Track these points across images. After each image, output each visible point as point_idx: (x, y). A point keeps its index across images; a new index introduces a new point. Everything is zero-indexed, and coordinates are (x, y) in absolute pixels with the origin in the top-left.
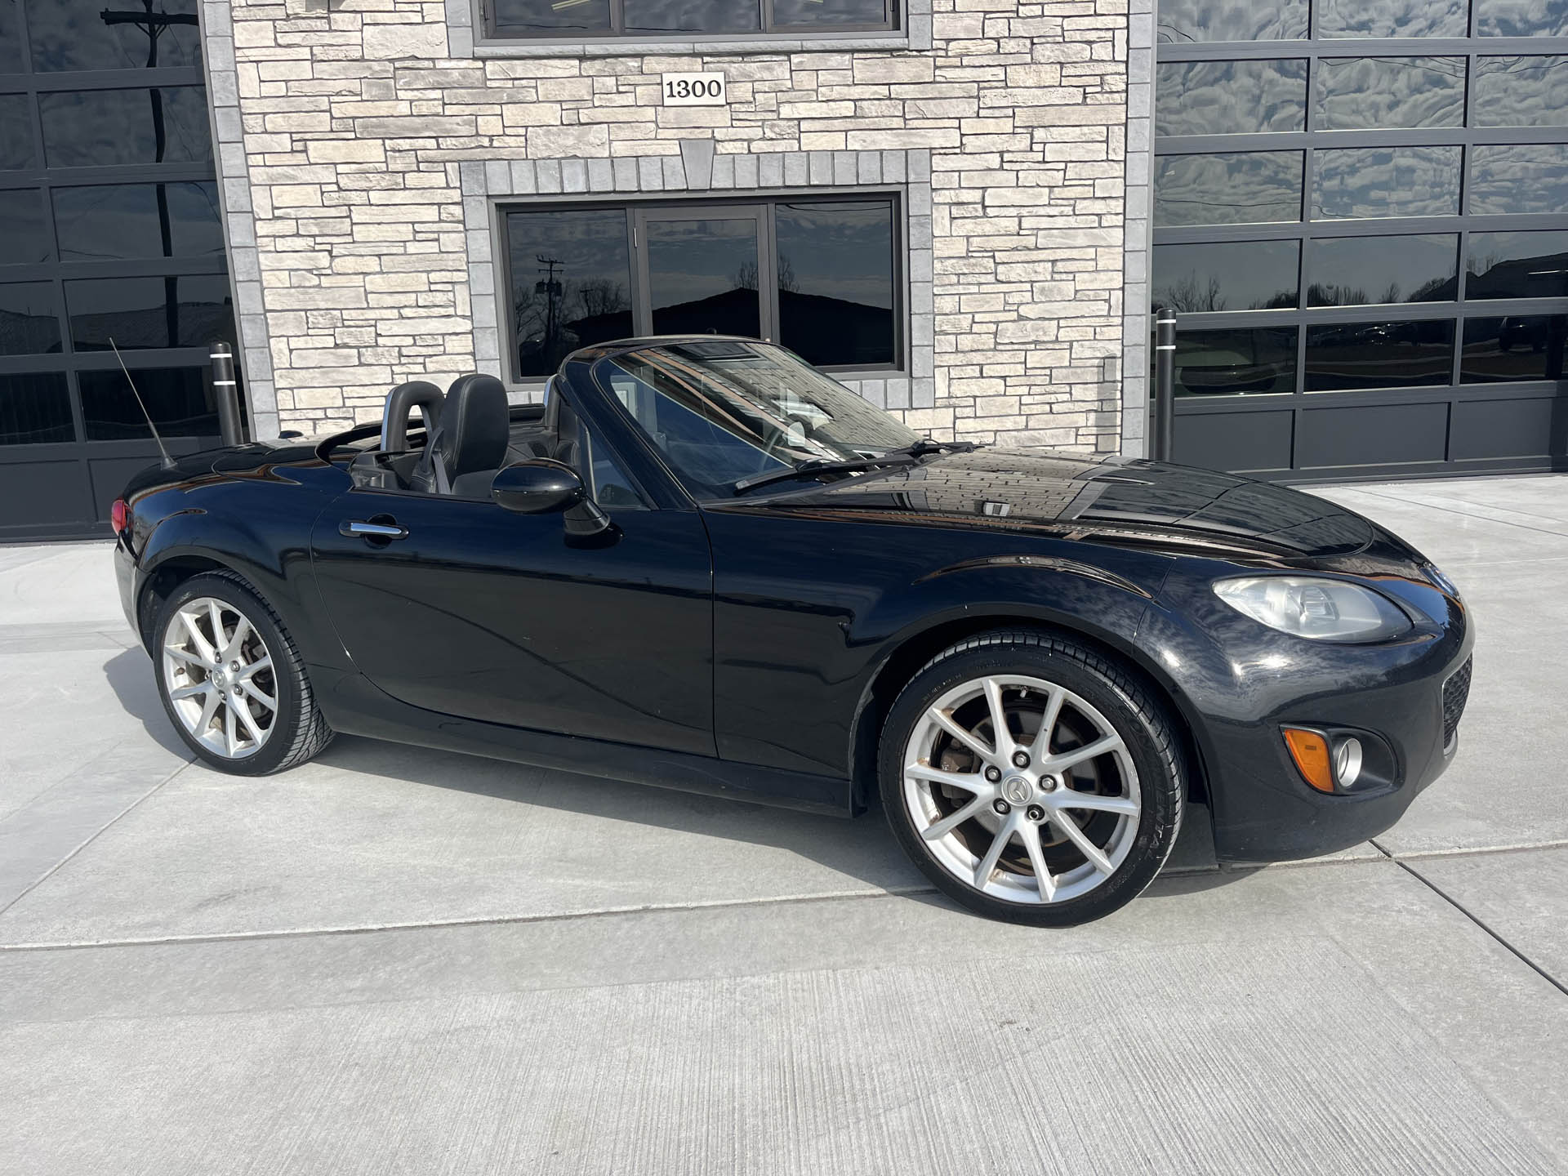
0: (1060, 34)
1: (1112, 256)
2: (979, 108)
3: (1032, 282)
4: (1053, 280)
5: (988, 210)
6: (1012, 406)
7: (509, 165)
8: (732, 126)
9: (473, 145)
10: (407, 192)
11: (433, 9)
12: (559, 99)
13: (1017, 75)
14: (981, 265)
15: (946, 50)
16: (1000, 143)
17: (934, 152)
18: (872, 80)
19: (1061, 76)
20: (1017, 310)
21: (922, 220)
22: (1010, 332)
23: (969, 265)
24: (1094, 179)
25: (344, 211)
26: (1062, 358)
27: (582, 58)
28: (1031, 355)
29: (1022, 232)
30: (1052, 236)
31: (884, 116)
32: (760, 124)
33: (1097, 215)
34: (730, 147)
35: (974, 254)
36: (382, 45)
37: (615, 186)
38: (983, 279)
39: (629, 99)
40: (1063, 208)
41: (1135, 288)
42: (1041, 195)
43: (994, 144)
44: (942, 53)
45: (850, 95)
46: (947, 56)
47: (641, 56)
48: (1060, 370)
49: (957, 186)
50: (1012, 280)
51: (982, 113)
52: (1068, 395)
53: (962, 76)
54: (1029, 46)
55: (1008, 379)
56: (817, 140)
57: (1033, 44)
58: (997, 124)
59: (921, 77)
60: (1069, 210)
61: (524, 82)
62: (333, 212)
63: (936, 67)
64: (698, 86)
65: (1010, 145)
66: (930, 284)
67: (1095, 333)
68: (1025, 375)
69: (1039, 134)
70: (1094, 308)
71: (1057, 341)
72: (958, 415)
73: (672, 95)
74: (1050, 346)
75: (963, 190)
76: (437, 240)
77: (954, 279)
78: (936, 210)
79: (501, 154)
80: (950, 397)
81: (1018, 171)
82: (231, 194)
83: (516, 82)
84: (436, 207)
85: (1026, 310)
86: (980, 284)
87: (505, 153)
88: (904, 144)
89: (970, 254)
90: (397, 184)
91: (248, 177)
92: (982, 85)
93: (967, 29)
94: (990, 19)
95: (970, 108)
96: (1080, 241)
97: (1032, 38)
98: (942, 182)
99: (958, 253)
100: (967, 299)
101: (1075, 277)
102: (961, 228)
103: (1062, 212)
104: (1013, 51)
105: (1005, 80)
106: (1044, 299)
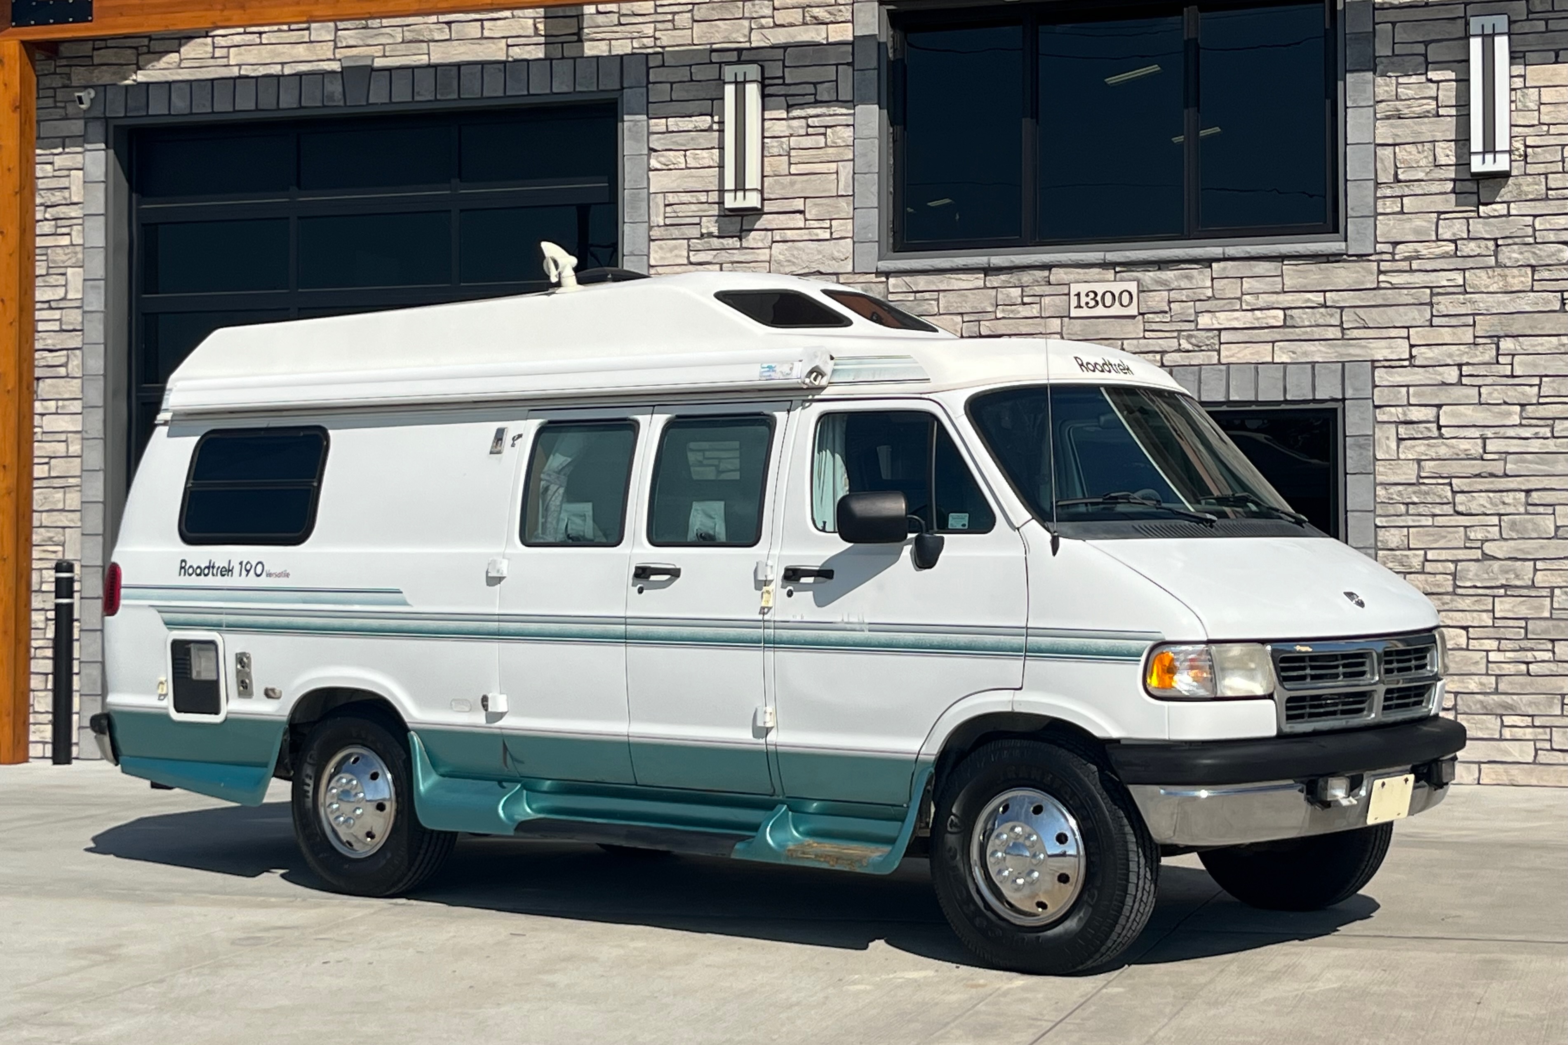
0: (1530, 233)
2: (1432, 316)
3: (1500, 515)
4: (1527, 513)
5: (1443, 430)
6: (1477, 663)
8: (1145, 338)
11: (842, 225)
12: (960, 311)
13: (1479, 279)
14: (1434, 494)
15: (1393, 254)
16: (1458, 354)
17: (1377, 364)
18: (1305, 287)
19: (1533, 280)
20: (1481, 548)
21: (1361, 440)
22: (1472, 573)
23: (1420, 492)
26: (1541, 608)
27: (988, 271)
28: (1501, 602)
29: (1486, 456)
30: (1525, 461)
31: (1318, 326)
32: (1175, 334)
35: (1426, 481)
36: (789, 261)
38: (1437, 510)
39: (1034, 311)
40: (1537, 429)
42: (1510, 414)
43: (1450, 355)
44: (1388, 257)
45: (1278, 303)
46: (1394, 260)
47: (1048, 267)
48: (1537, 622)
49: (1406, 403)
50: (1474, 512)
51: (1436, 321)
52: (1550, 654)
53: (1410, 281)
54: (1493, 248)
55: (1470, 629)
56: (1239, 352)
57: (1497, 246)
58: (1454, 333)
59: (1363, 283)
60: (1546, 432)
61: (927, 295)
63: (1380, 272)
64: (1108, 297)
65: (1471, 357)
66: (1372, 514)
68: (1493, 626)
71: (1533, 586)
73: (1079, 306)
74: (1525, 592)
75: (1411, 408)
77: (1402, 508)
78: (1380, 429)
81: (1480, 386)
83: (918, 295)
85: (1493, 548)
86: (1434, 516)
88: (1341, 355)
89: (1421, 481)
92: (1436, 290)
93: (1416, 231)
94: (1445, 219)
95: (1421, 315)
96: (1561, 468)
97: (1496, 240)
98: (1387, 398)
99: (1406, 479)
100: (1418, 532)
101: (1554, 510)
102: (1412, 450)
103: (1537, 433)
104: (1471, 254)
105: (1464, 285)
106: (1515, 536)
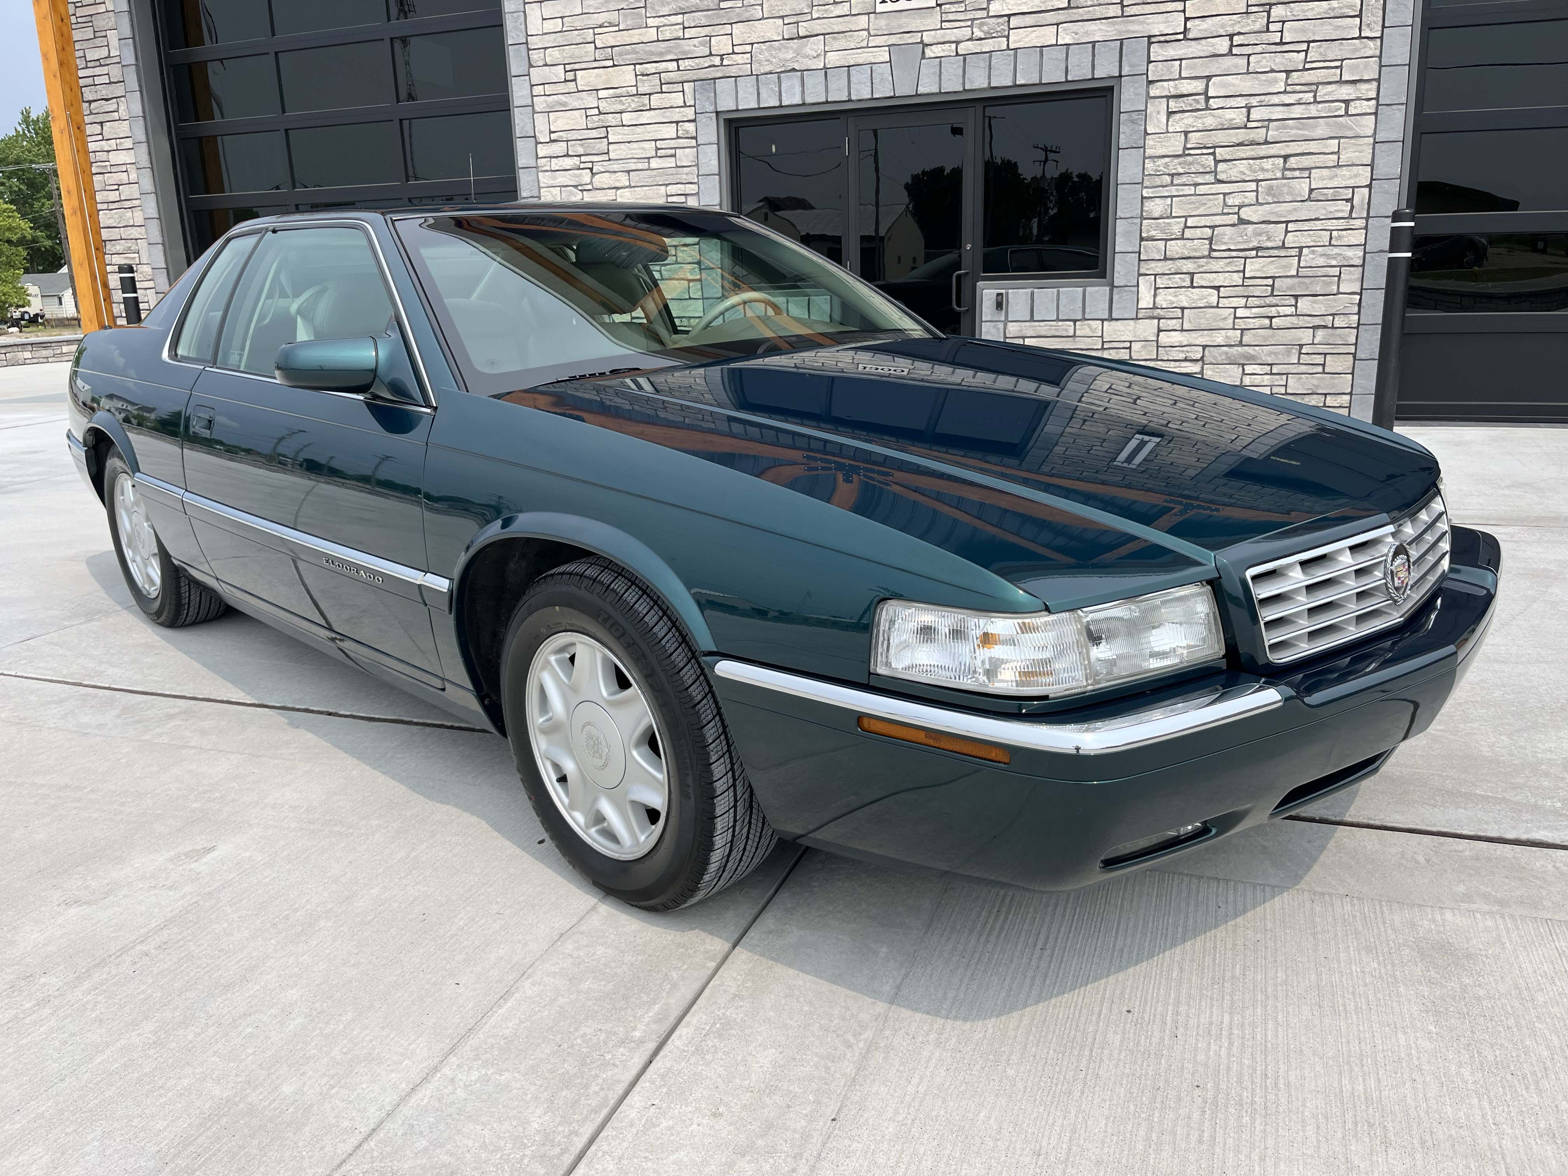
1: (1359, 148)
3: (1258, 181)
4: (1284, 178)
5: (1211, 101)
6: (1225, 319)
7: (736, 81)
8: (941, 28)
9: (706, 65)
10: (652, 112)
12: (782, 14)
14: (1198, 163)
16: (1231, 25)
17: (1153, 40)
20: (1238, 213)
21: (1135, 116)
22: (1228, 237)
23: (1185, 163)
24: (1342, 60)
25: (602, 133)
26: (1289, 266)
29: (1250, 124)
30: (1287, 127)
31: (1100, 5)
32: (969, 23)
33: (1343, 101)
34: (937, 51)
35: (1192, 152)
37: (827, 97)
38: (1199, 180)
39: (844, 9)
40: (1301, 95)
41: (1385, 185)
42: (1275, 81)
43: (1222, 27)
48: (1285, 280)
49: (1178, 76)
50: (1233, 179)
52: (1293, 309)
55: (1222, 289)
56: (1026, 36)
58: (1228, 3)
60: (1308, 97)
62: (594, 134)
65: (1242, 27)
66: (1140, 186)
67: (1331, 239)
68: (1243, 285)
69: (1278, 12)
70: (1332, 209)
71: (1282, 247)
72: (1162, 327)
75: (1182, 81)
76: (674, 156)
77: (1168, 179)
78: (1152, 104)
79: (730, 72)
80: (1154, 308)
81: (1249, 55)
82: (520, 121)
83: (745, 1)
84: (674, 125)
85: (1250, 213)
86: (1196, 185)
87: (733, 71)
88: (1120, 33)
89: (1187, 152)
90: (644, 105)
91: (533, 106)
96: (1320, 132)
98: (1161, 73)
99: (1174, 151)
100: (1181, 201)
101: (1310, 173)
102: (1179, 123)
103: (1300, 99)
106: (1270, 200)
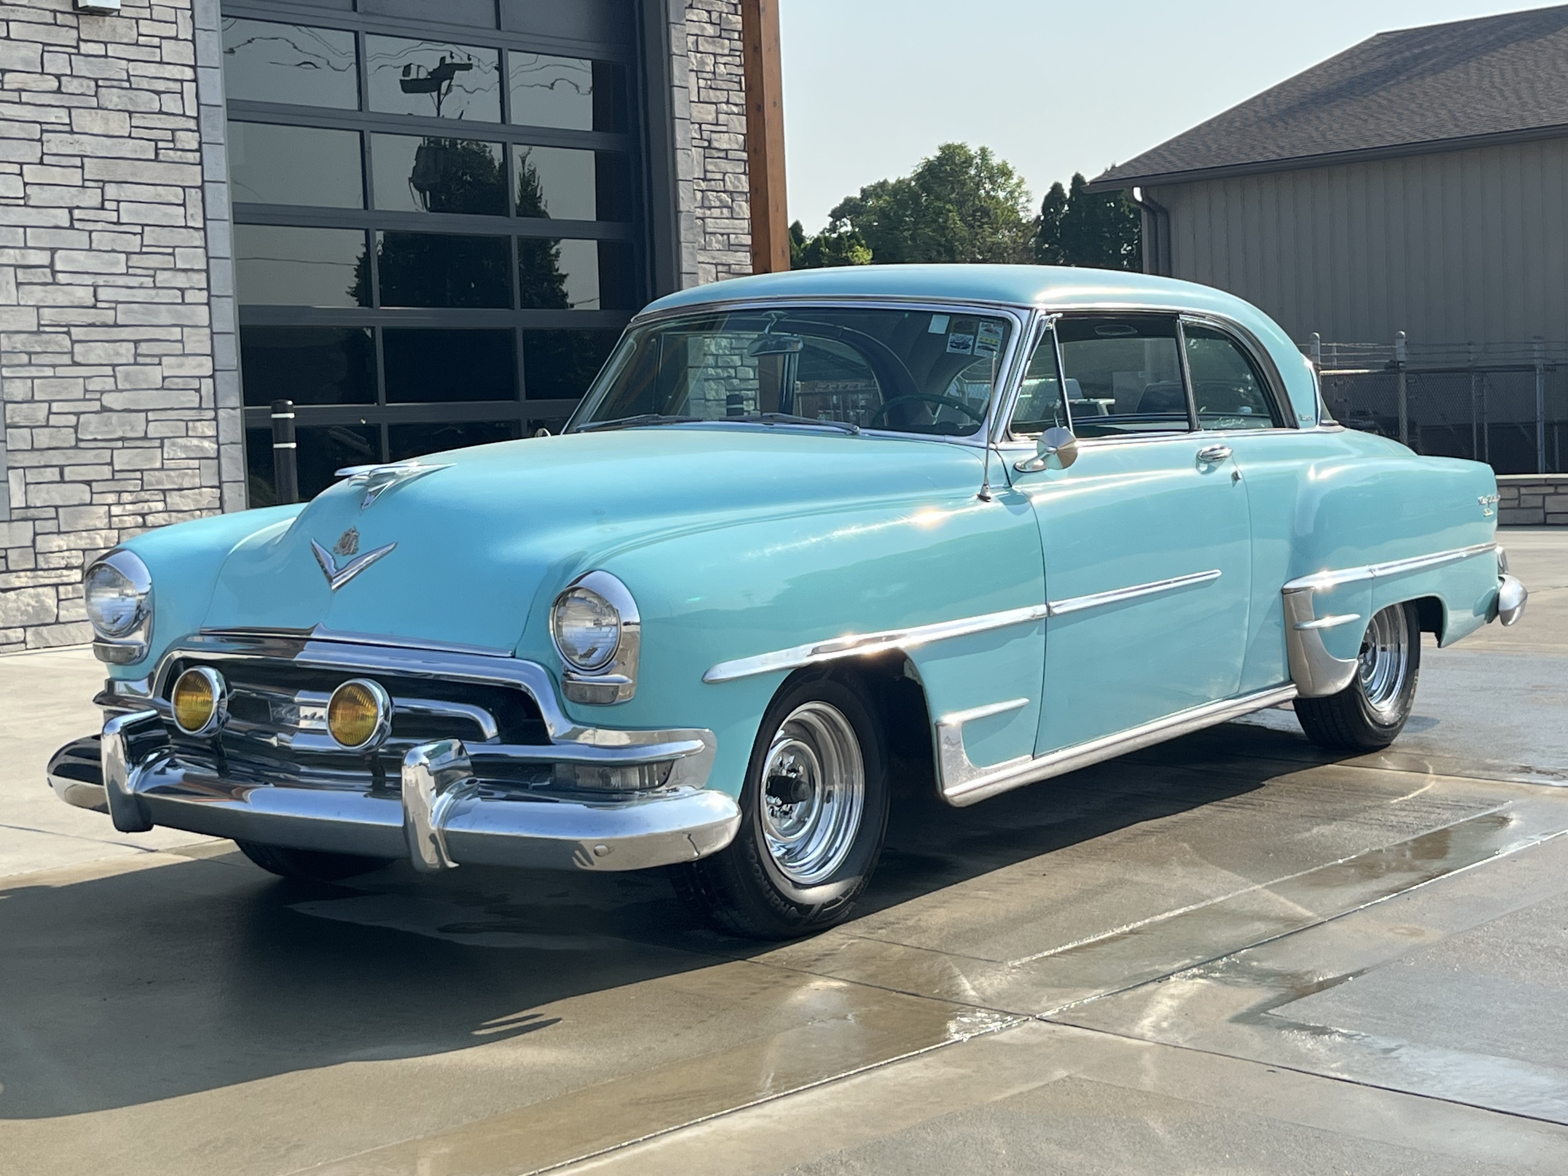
0: (126, 78)
1: (199, 338)
2: (43, 154)
3: (114, 366)
4: (136, 364)
5: (60, 276)
6: (100, 517)
13: (84, 120)
14: (54, 343)
16: (69, 197)
19: (132, 127)
20: (100, 400)
22: (93, 427)
23: (41, 341)
24: (174, 247)
26: (152, 459)
28: (118, 455)
29: (99, 305)
30: (132, 311)
33: (179, 289)
35: (47, 329)
38: (57, 360)
40: (141, 279)
41: (227, 376)
42: (117, 263)
43: (62, 198)
46: (3, 89)
48: (152, 473)
49: (23, 245)
50: (92, 362)
51: (47, 160)
52: (163, 504)
53: (21, 114)
54: (94, 89)
55: (94, 484)
57: (97, 86)
58: (64, 174)
60: (148, 282)
65: (80, 200)
67: (187, 430)
68: (113, 479)
69: (111, 191)
70: (182, 399)
71: (145, 438)
72: (38, 531)
74: (139, 443)
75: (28, 250)
77: (25, 359)
80: (28, 507)
81: (91, 232)
85: (110, 399)
86: (54, 366)
89: (42, 329)
92: (45, 127)
93: (23, 60)
94: (49, 52)
95: (33, 152)
96: (163, 319)
97: (96, 80)
98: (6, 239)
99: (29, 327)
100: (41, 383)
101: (160, 360)
102: (30, 296)
103: (142, 283)
104: (76, 92)
105: (70, 124)
106: (128, 387)
